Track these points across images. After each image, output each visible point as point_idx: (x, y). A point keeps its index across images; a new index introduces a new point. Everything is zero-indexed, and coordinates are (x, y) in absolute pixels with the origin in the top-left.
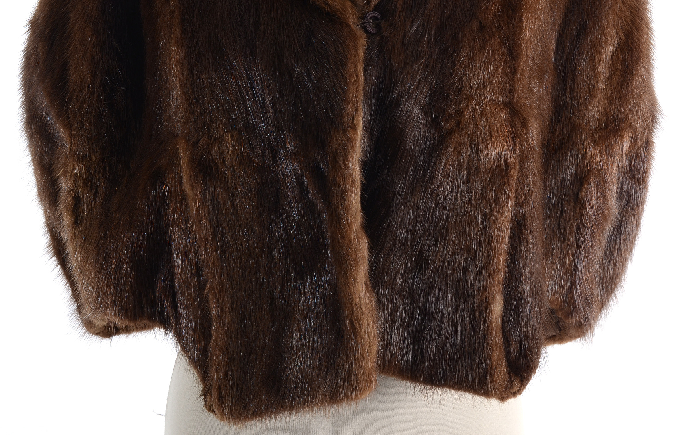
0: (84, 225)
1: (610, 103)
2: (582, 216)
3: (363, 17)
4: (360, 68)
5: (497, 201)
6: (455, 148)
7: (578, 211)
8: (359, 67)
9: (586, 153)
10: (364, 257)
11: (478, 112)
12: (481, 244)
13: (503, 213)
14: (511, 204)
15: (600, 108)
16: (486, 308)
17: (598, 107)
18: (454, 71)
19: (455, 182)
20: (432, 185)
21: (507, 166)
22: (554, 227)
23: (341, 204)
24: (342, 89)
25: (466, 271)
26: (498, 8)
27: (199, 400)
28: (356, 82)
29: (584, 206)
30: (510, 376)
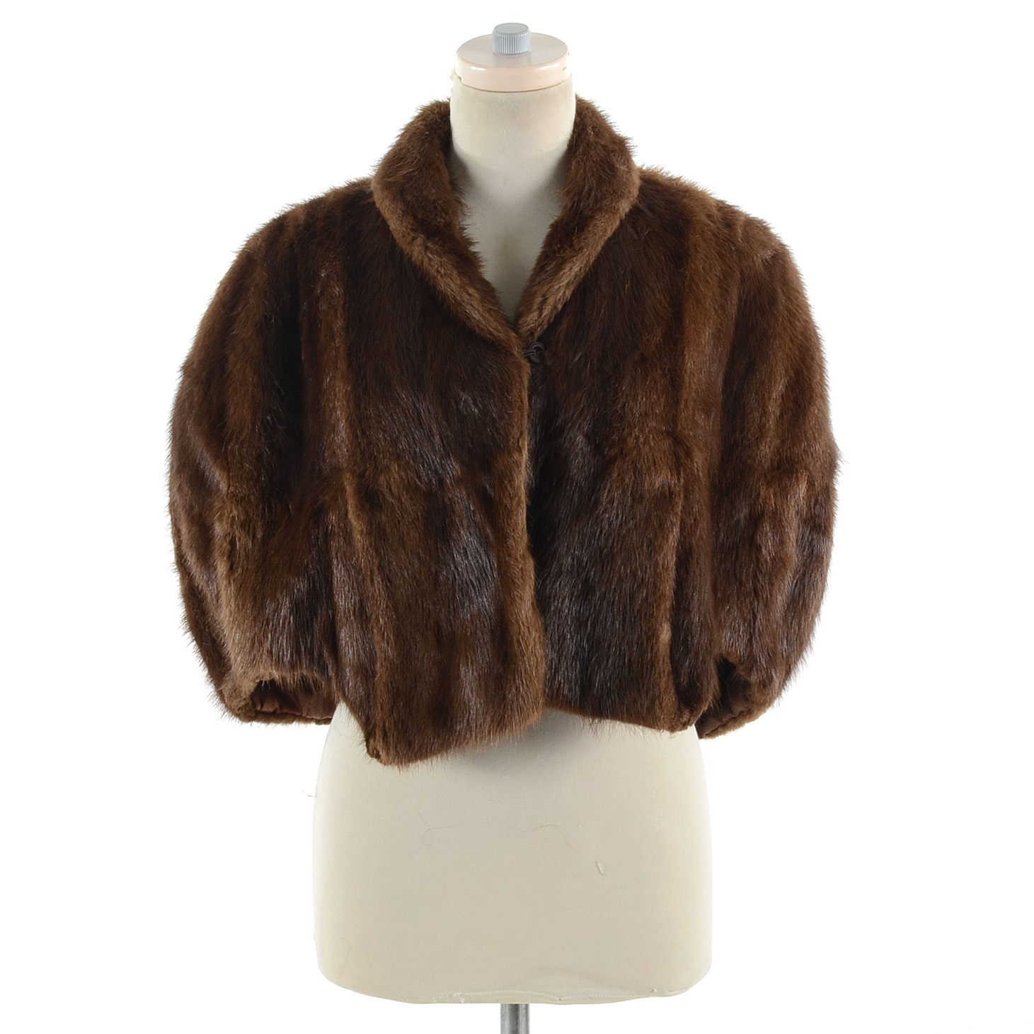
0: (240, 570)
1: (783, 442)
2: (758, 561)
3: (527, 347)
4: (525, 395)
5: (661, 526)
6: (619, 474)
7: (754, 556)
8: (523, 393)
9: (759, 493)
10: (530, 578)
11: (642, 440)
12: (646, 569)
13: (668, 539)
14: (676, 530)
15: (772, 449)
16: (653, 634)
17: (770, 447)
18: (616, 398)
19: (620, 508)
20: (596, 510)
21: (671, 493)
22: (729, 571)
23: (508, 523)
24: (507, 413)
25: (632, 597)
26: (659, 340)
27: (360, 746)
28: (521, 408)
29: (759, 549)
30: (679, 704)
